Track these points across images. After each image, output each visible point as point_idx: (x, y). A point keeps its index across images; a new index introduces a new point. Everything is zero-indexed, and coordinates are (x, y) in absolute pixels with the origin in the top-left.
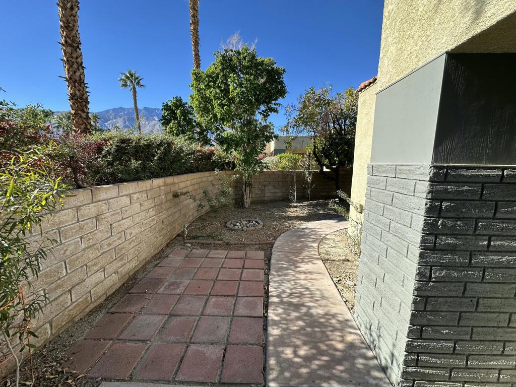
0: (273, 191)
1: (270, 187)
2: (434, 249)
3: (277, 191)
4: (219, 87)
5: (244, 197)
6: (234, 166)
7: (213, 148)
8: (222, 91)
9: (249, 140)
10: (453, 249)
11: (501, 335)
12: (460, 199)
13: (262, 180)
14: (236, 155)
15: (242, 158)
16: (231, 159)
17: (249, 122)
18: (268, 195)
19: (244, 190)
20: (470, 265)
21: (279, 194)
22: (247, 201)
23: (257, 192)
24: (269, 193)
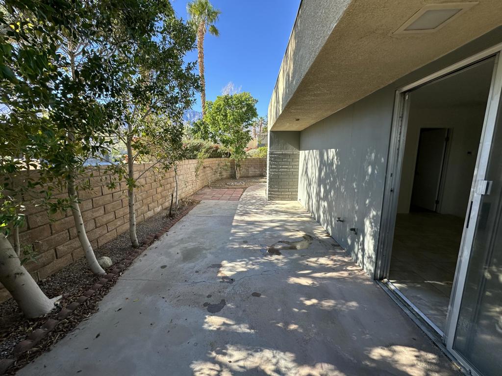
0: (254, 170)
1: (252, 168)
2: (272, 168)
3: (256, 170)
4: (222, 115)
5: (235, 173)
6: (230, 155)
7: (218, 145)
8: (224, 116)
9: (238, 140)
10: (275, 168)
11: (287, 187)
12: (275, 158)
13: (247, 164)
14: (231, 149)
15: (234, 150)
16: (228, 151)
17: (238, 132)
18: (251, 173)
19: (236, 169)
20: (279, 172)
21: (258, 172)
22: (238, 175)
23: (244, 170)
24: (252, 171)
